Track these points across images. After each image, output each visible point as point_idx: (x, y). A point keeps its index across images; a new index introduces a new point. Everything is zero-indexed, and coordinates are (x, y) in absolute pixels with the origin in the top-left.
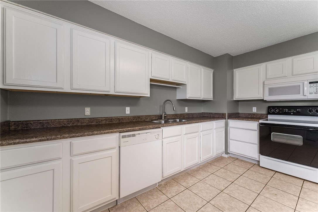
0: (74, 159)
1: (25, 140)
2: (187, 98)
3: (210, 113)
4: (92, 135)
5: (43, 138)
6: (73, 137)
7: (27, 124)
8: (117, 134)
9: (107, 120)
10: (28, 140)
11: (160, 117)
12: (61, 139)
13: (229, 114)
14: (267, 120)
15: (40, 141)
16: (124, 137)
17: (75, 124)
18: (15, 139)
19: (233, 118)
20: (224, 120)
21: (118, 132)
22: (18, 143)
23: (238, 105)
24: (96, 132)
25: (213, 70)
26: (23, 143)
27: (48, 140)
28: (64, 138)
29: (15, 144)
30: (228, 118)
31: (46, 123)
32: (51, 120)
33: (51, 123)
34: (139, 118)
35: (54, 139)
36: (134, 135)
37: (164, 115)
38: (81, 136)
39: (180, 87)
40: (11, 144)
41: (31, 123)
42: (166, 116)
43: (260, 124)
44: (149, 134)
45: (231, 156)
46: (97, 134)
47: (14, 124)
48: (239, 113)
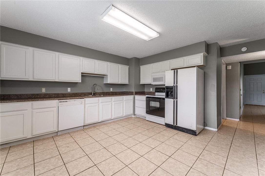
0: (34, 110)
1: (11, 101)
2: (108, 83)
3: (127, 92)
4: (43, 100)
5: (19, 101)
6: (33, 101)
7: (10, 96)
8: (57, 101)
9: (55, 95)
10: (12, 101)
11: (91, 94)
12: (27, 101)
13: (135, 92)
14: (155, 95)
15: (18, 102)
16: (60, 102)
17: (36, 97)
18: (7, 100)
19: (140, 94)
20: (133, 96)
21: (57, 100)
22: (8, 102)
23: (144, 87)
24: (45, 99)
25: (128, 66)
26: (10, 102)
27: (21, 101)
28: (29, 101)
29: (7, 102)
30: (135, 95)
31: (19, 96)
32: (23, 94)
33: (22, 96)
34: (76, 94)
35: (24, 101)
36: (67, 101)
37: (93, 92)
38: (37, 100)
39: (105, 76)
40: (5, 102)
41: (12, 96)
42: (95, 93)
43: (146, 97)
44: (76, 101)
45: (137, 116)
46: (45, 100)
47: (3, 96)
48: (144, 92)
